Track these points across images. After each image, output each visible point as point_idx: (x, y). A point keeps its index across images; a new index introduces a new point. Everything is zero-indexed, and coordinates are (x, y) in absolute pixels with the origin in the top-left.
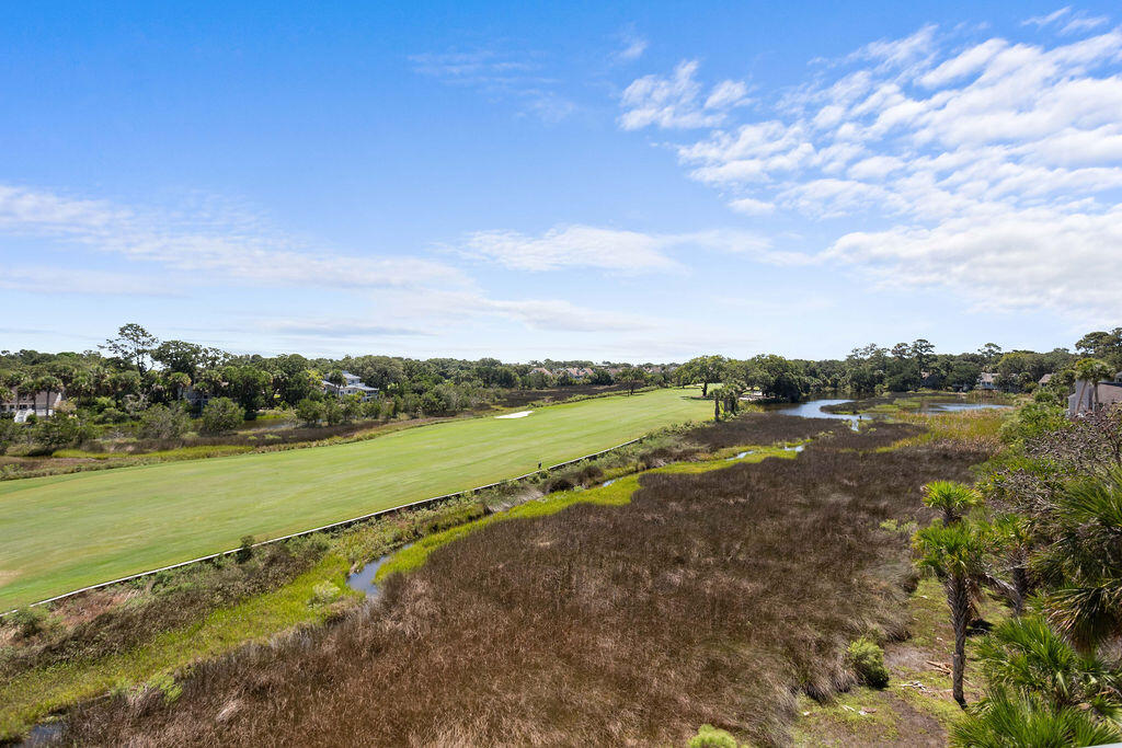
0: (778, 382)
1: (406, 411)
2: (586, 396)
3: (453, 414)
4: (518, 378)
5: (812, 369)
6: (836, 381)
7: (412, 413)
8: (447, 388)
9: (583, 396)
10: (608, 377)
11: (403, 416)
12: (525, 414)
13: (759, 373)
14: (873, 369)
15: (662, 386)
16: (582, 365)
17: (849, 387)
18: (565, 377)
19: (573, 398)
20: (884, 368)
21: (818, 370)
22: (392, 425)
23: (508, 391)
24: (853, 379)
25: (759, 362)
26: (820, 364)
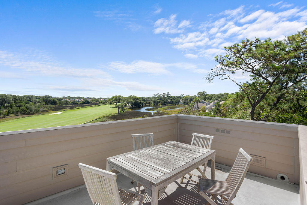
0: (135, 102)
1: (13, 113)
2: (81, 107)
3: (33, 114)
4: (58, 102)
5: (144, 99)
6: (150, 102)
7: (16, 114)
8: (31, 105)
9: (80, 107)
10: (88, 101)
11: (12, 115)
12: (60, 113)
13: (130, 100)
14: (158, 99)
15: (104, 104)
16: (80, 98)
17: (152, 104)
18: (74, 101)
19: (76, 108)
20: (161, 99)
21: (145, 100)
22: (7, 118)
23: (54, 106)
24: (154, 102)
25: (130, 97)
26: (146, 98)
